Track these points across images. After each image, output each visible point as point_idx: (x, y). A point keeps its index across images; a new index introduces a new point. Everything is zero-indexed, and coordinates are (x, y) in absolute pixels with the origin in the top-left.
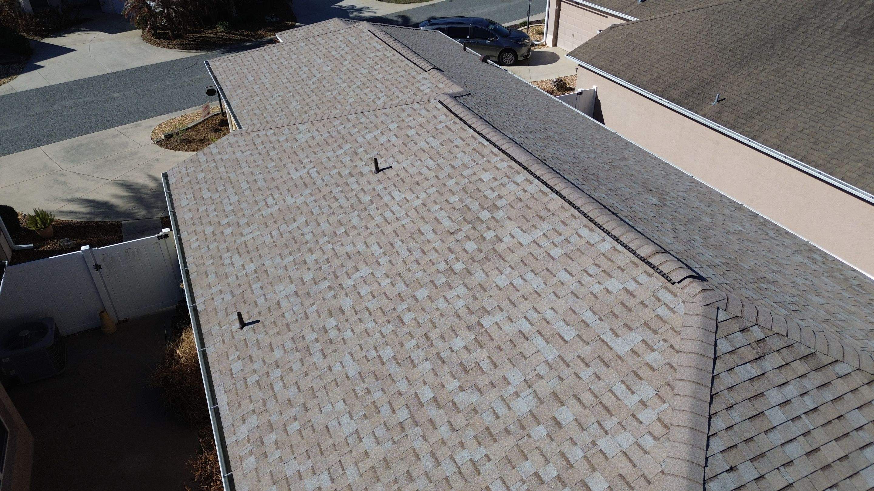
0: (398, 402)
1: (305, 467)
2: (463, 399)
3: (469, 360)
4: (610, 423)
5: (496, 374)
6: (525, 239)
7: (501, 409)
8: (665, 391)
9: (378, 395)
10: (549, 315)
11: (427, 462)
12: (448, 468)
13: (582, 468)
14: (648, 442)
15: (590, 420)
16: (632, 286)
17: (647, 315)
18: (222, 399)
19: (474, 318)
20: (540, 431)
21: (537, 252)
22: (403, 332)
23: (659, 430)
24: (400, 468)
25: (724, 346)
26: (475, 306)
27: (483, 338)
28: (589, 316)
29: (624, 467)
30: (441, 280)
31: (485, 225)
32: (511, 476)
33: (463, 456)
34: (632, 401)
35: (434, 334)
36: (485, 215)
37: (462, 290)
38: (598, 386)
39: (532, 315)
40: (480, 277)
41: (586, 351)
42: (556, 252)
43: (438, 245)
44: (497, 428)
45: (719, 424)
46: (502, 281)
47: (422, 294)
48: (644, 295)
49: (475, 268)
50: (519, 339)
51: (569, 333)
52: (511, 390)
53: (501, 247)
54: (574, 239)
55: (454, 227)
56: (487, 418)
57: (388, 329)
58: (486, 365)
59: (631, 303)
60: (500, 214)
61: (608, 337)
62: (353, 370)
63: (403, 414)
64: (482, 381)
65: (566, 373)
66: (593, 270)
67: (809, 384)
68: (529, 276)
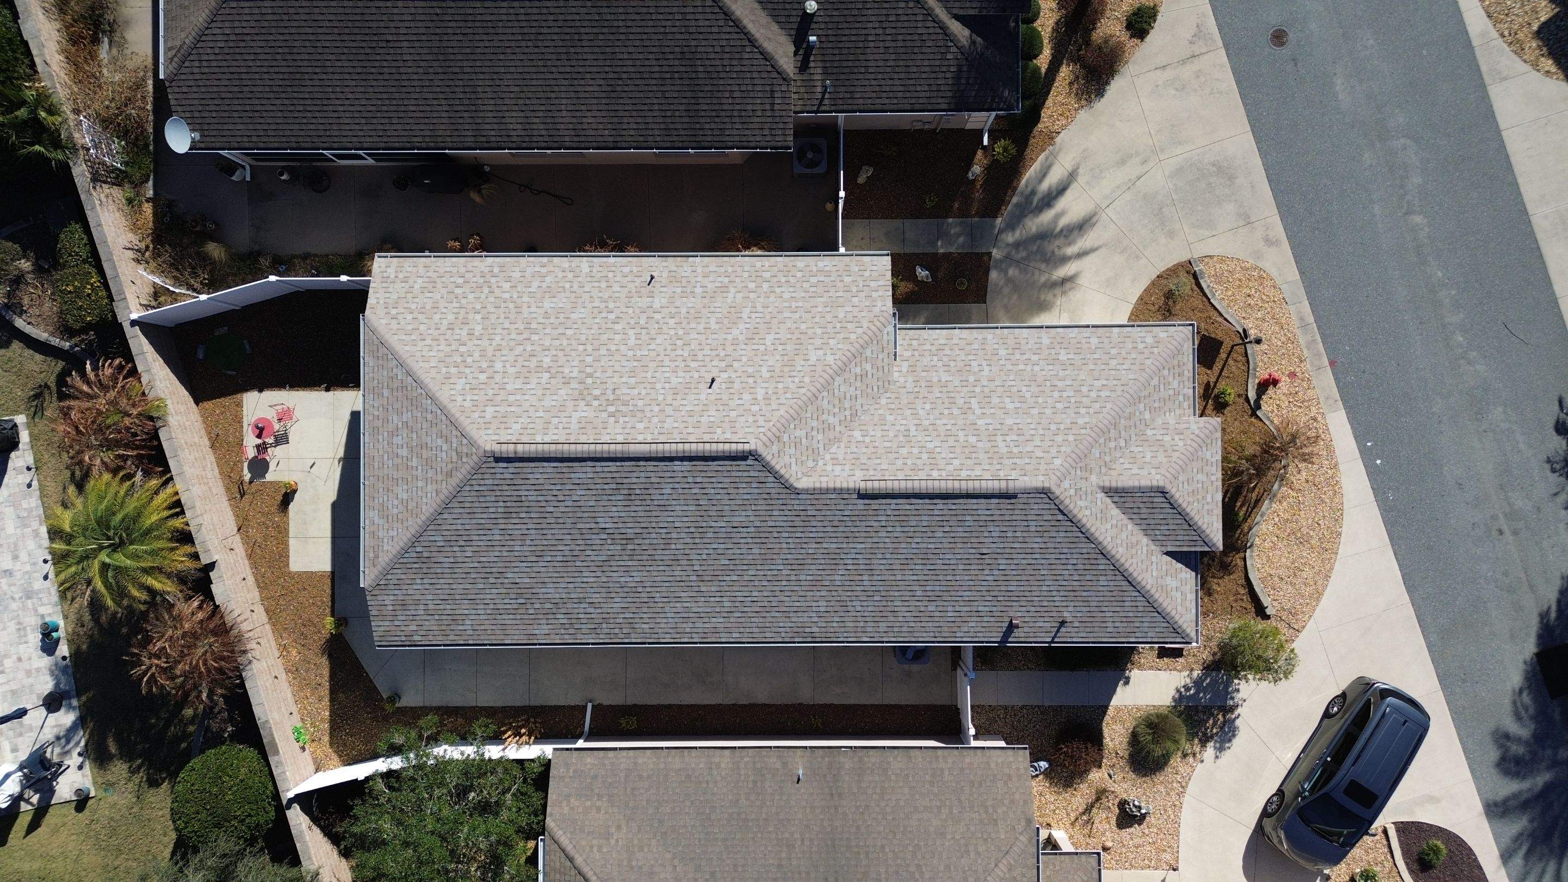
0: (540, 327)
1: (544, 285)
2: (519, 350)
3: (534, 360)
4: (468, 387)
5: (519, 365)
6: (576, 416)
7: (503, 358)
8: (462, 409)
9: (552, 320)
10: (526, 397)
11: (507, 325)
12: (498, 331)
13: (462, 369)
14: (453, 392)
15: (474, 382)
16: (509, 431)
17: (493, 426)
18: (612, 260)
19: (553, 371)
20: (485, 365)
21: (563, 414)
22: (574, 343)
23: (453, 398)
24: (512, 316)
25: (465, 441)
26: (560, 375)
27: (540, 369)
28: (513, 409)
29: (451, 381)
30: (589, 370)
31: (604, 404)
32: (479, 348)
33: (498, 338)
34: (468, 398)
35: (561, 354)
36: (612, 409)
37: (575, 374)
38: (483, 392)
39: (532, 392)
40: (574, 385)
41: (499, 398)
42: (555, 421)
43: (614, 380)
44: (498, 353)
45: (444, 418)
46: (562, 392)
47: (589, 360)
48: (502, 432)
49: (582, 387)
50: (526, 380)
51: (511, 398)
52: (508, 365)
53: (582, 403)
54: (556, 432)
55: (617, 392)
56: (504, 352)
57: (583, 338)
58: (527, 364)
59: (503, 426)
60: (604, 415)
61: (498, 409)
62: (573, 316)
63: (534, 326)
64: (520, 359)
65: (496, 387)
66: (531, 426)
67: (444, 465)
68: (554, 403)
